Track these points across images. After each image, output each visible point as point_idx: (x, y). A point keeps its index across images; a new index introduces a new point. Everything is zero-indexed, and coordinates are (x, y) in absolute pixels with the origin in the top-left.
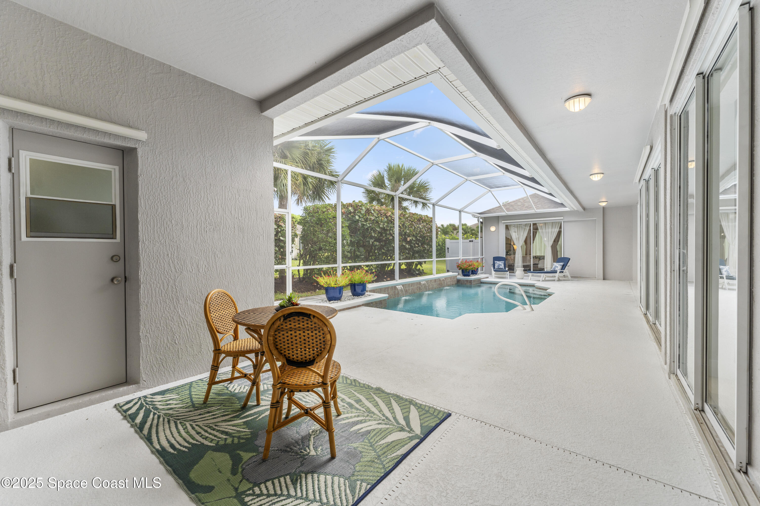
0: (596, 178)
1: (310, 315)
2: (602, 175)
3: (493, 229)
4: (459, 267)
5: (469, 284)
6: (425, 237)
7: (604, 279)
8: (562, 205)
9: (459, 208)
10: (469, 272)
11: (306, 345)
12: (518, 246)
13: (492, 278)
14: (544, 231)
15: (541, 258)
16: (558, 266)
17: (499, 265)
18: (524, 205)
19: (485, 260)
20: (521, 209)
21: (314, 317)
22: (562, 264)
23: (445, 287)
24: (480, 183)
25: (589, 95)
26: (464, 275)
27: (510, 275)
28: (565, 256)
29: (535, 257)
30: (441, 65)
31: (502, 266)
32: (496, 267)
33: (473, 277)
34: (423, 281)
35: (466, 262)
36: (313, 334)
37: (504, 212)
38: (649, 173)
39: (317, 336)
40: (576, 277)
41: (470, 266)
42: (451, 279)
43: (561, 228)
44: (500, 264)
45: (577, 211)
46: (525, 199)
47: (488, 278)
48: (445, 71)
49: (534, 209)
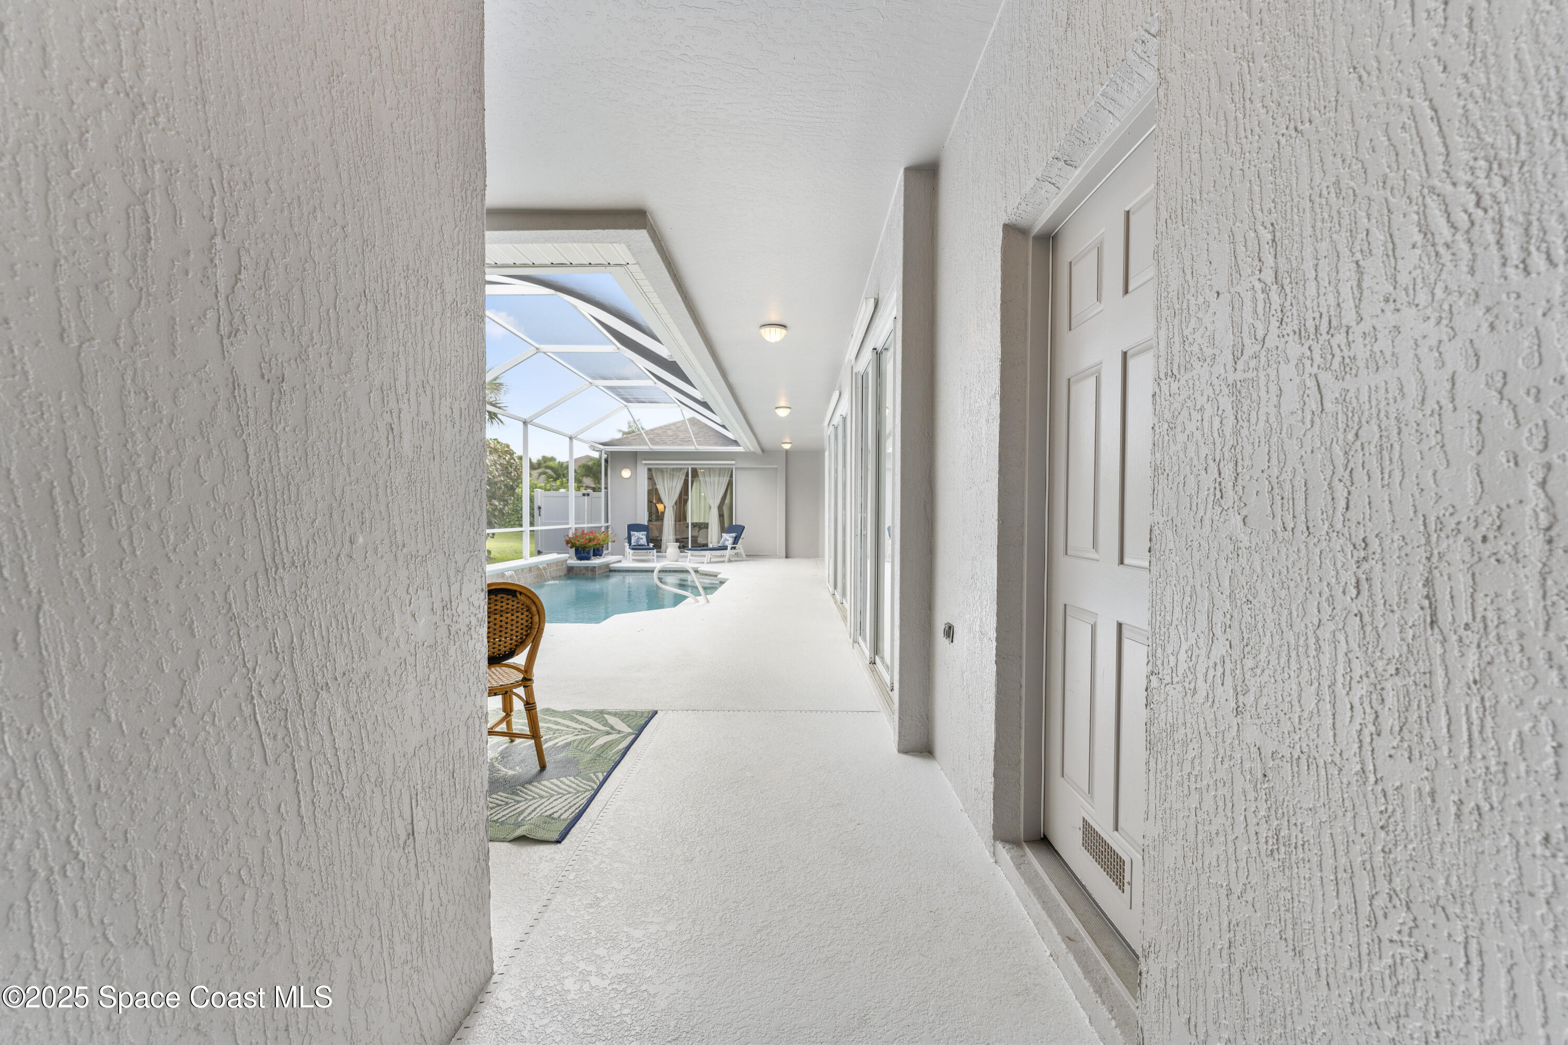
0: (783, 413)
1: (515, 591)
2: (789, 410)
3: (626, 473)
4: (570, 543)
5: (590, 574)
6: (496, 483)
7: (787, 557)
8: (735, 443)
9: (570, 433)
10: (588, 553)
11: (502, 634)
12: (668, 507)
13: (629, 560)
14: (707, 479)
15: (702, 527)
16: (728, 538)
17: (639, 539)
18: (678, 436)
19: (612, 529)
20: (673, 443)
21: (521, 593)
22: (734, 535)
23: (548, 580)
24: (612, 392)
25: (784, 326)
26: (580, 559)
27: (658, 557)
28: (738, 523)
29: (694, 525)
30: (632, 260)
31: (643, 541)
32: (633, 542)
33: (595, 561)
34: (508, 570)
35: (583, 533)
36: (514, 617)
37: (647, 444)
38: (837, 420)
39: (519, 619)
40: (752, 556)
41: (590, 540)
42: (557, 566)
43: (731, 476)
44: (640, 537)
45: (754, 453)
46: (678, 425)
47: (620, 561)
48: (634, 268)
49: (693, 444)
